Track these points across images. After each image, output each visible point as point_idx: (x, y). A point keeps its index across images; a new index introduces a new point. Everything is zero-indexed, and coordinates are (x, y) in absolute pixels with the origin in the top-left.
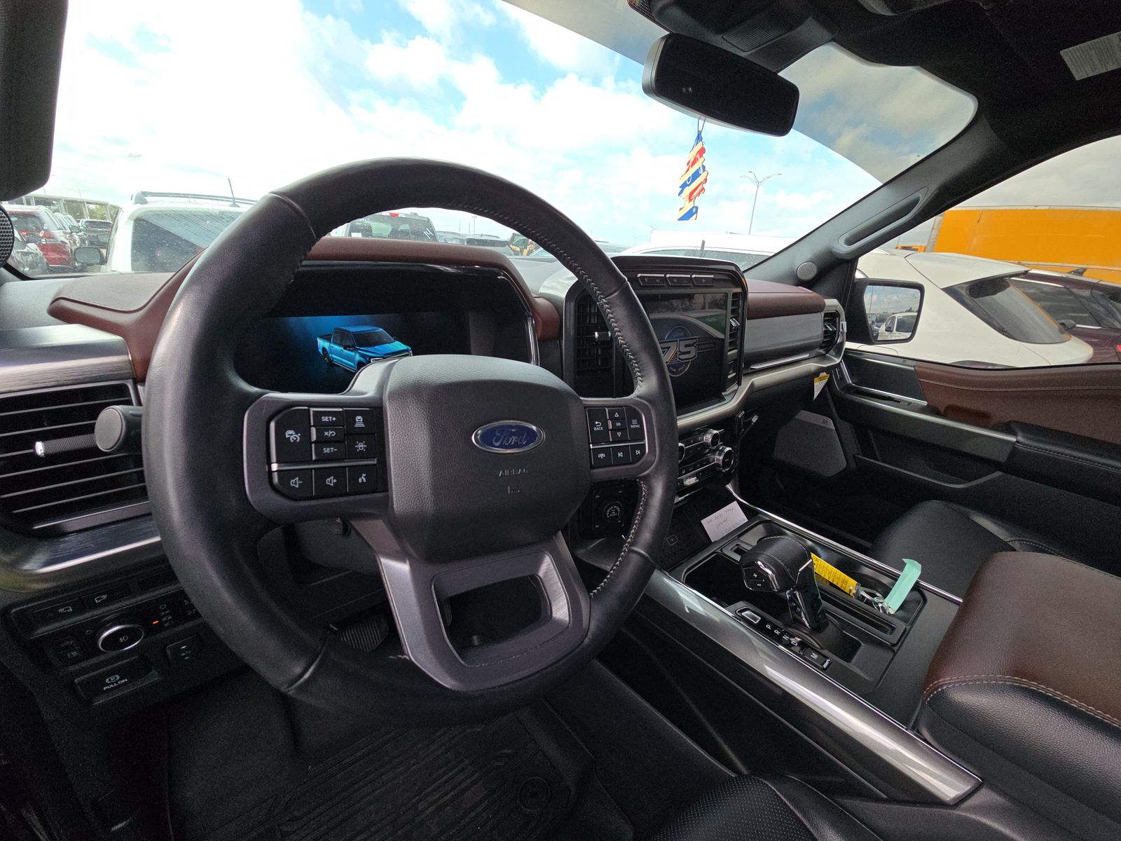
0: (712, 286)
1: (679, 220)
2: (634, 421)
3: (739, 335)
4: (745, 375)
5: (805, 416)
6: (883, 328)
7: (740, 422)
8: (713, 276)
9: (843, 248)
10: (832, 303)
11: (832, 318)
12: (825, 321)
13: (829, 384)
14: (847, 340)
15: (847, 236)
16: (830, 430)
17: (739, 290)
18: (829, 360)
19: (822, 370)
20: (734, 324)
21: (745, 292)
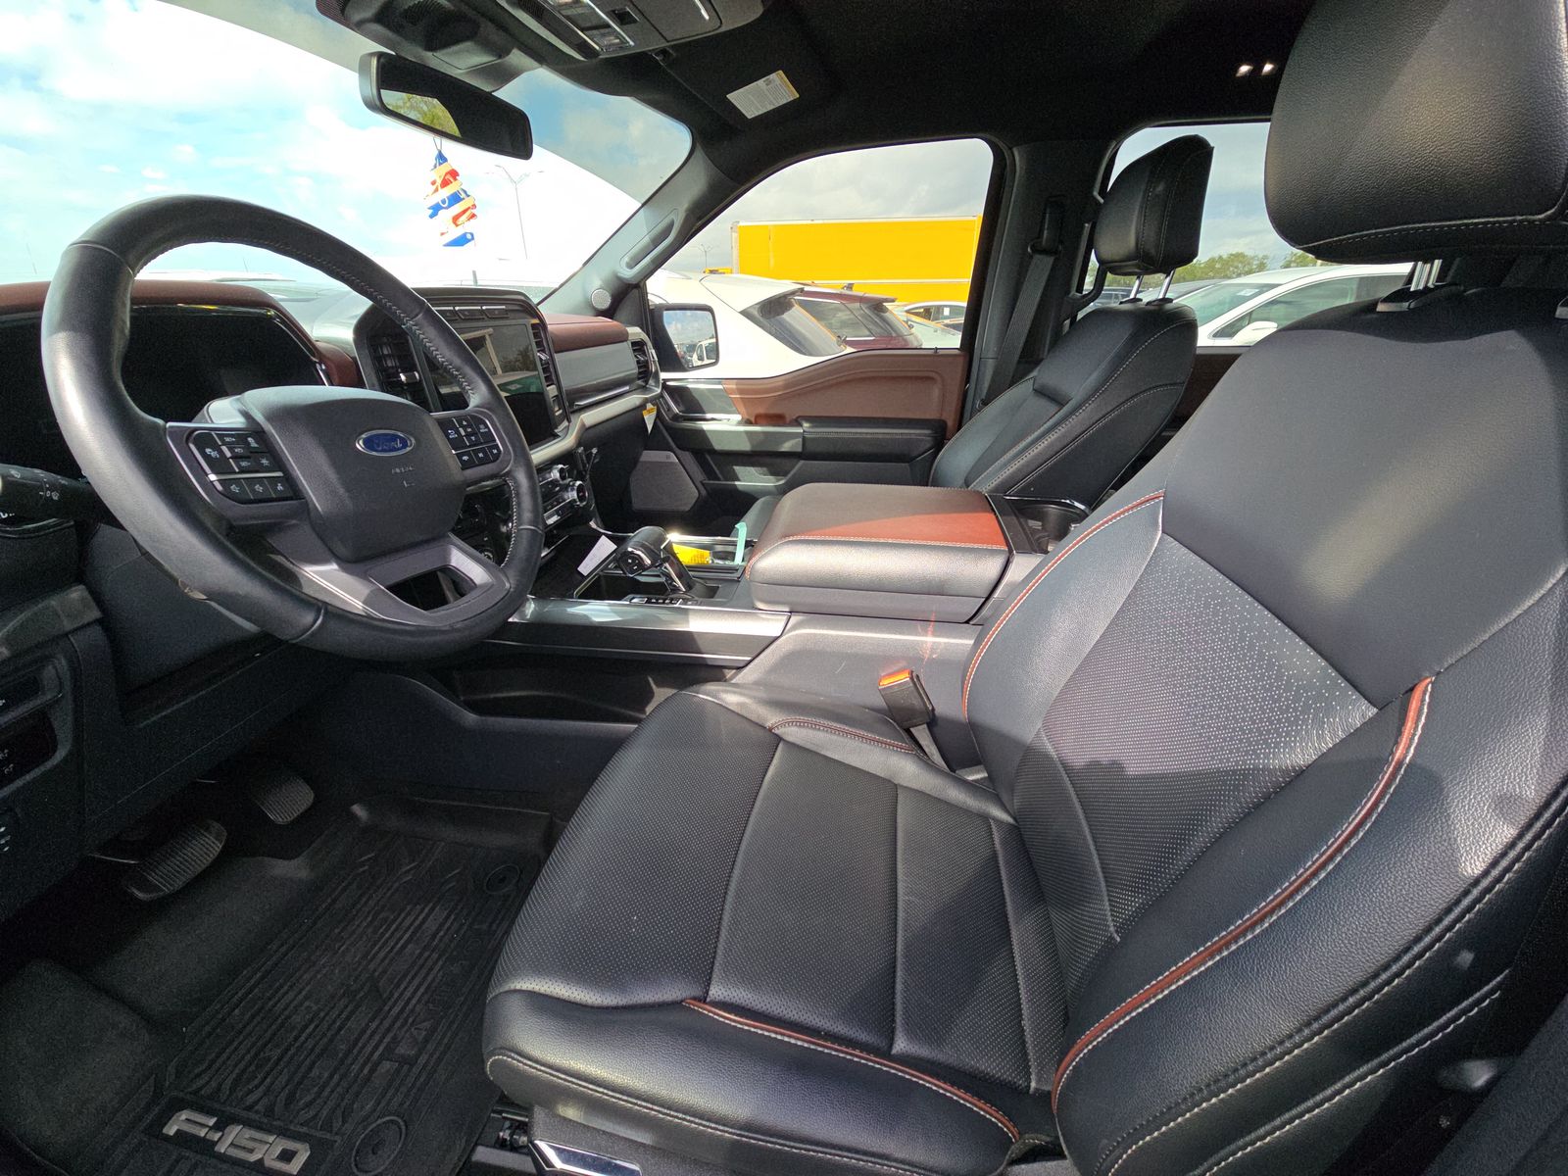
0: (507, 318)
1: (445, 245)
2: (482, 426)
3: (552, 369)
4: (574, 412)
5: (648, 456)
6: (695, 357)
7: (581, 457)
8: (504, 307)
9: (628, 274)
10: (635, 332)
11: (639, 346)
12: (634, 351)
13: (659, 416)
14: (661, 371)
15: (626, 259)
16: (672, 463)
17: (536, 321)
18: (651, 391)
19: (646, 401)
20: (543, 358)
21: (543, 325)
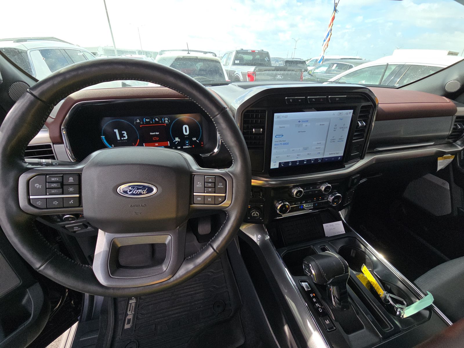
2: (220, 184)
3: (366, 131)
4: (369, 153)
5: (430, 177)
8: (346, 96)
12: (456, 122)
17: (369, 104)
20: (360, 125)
